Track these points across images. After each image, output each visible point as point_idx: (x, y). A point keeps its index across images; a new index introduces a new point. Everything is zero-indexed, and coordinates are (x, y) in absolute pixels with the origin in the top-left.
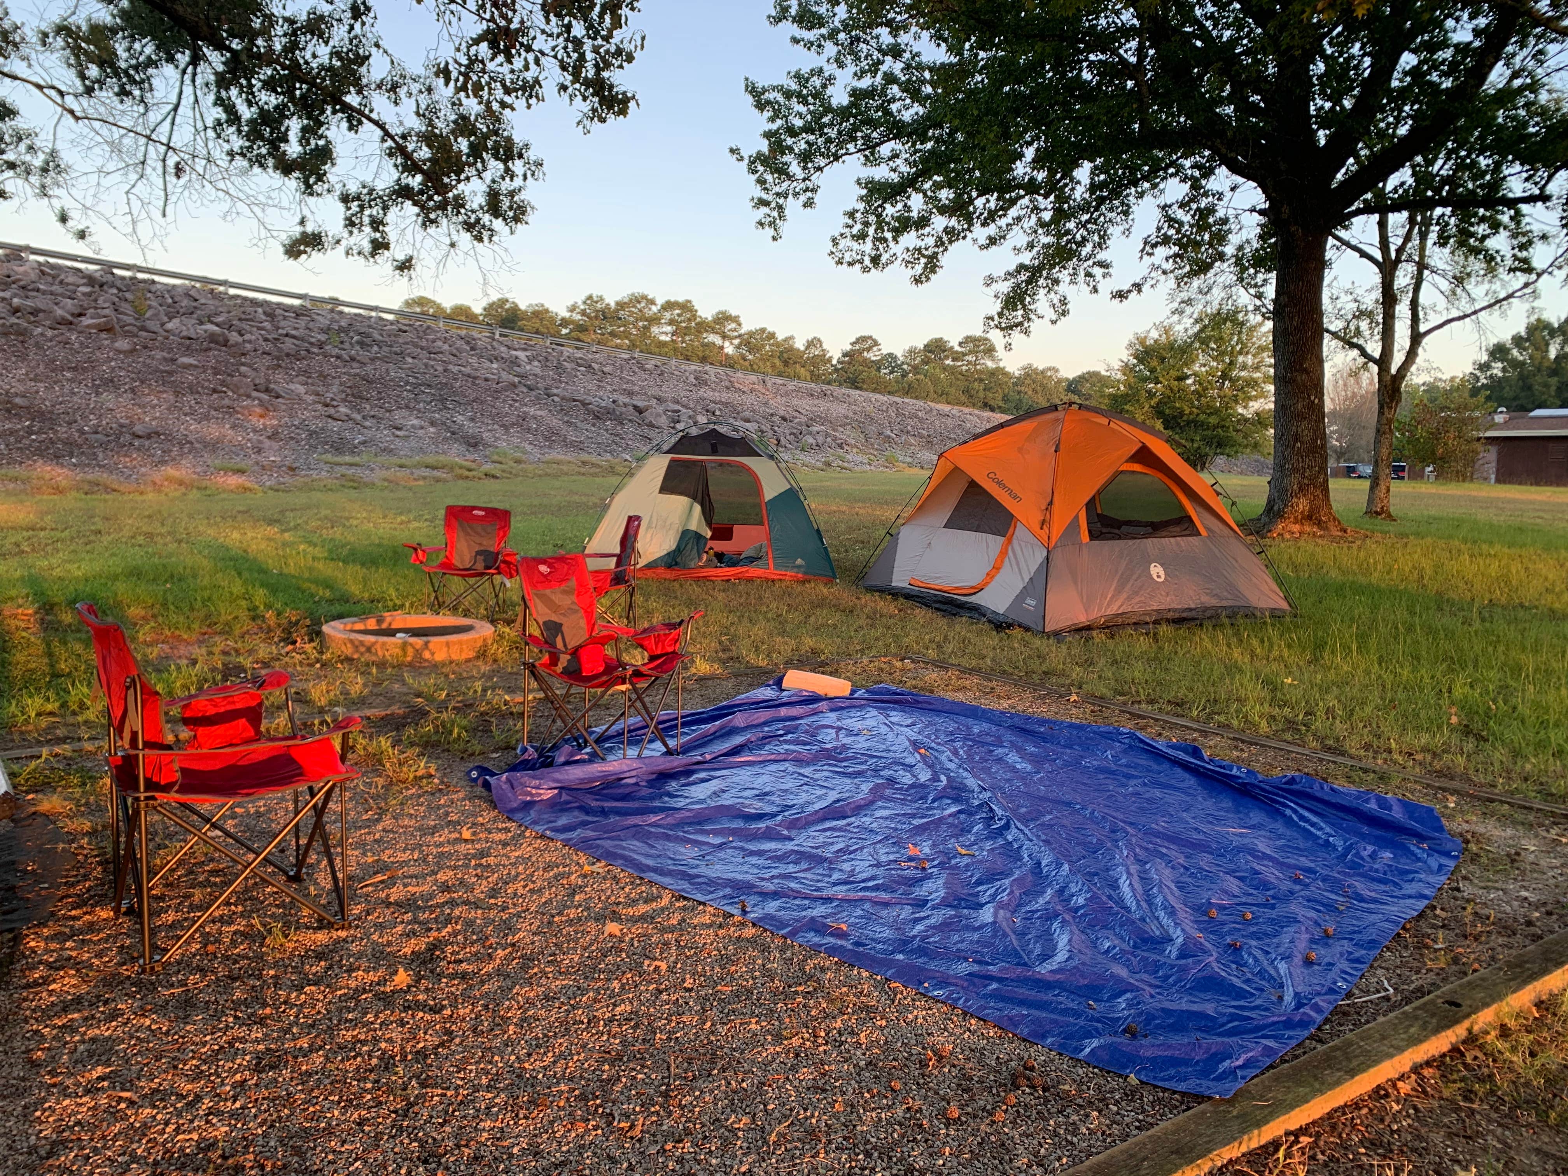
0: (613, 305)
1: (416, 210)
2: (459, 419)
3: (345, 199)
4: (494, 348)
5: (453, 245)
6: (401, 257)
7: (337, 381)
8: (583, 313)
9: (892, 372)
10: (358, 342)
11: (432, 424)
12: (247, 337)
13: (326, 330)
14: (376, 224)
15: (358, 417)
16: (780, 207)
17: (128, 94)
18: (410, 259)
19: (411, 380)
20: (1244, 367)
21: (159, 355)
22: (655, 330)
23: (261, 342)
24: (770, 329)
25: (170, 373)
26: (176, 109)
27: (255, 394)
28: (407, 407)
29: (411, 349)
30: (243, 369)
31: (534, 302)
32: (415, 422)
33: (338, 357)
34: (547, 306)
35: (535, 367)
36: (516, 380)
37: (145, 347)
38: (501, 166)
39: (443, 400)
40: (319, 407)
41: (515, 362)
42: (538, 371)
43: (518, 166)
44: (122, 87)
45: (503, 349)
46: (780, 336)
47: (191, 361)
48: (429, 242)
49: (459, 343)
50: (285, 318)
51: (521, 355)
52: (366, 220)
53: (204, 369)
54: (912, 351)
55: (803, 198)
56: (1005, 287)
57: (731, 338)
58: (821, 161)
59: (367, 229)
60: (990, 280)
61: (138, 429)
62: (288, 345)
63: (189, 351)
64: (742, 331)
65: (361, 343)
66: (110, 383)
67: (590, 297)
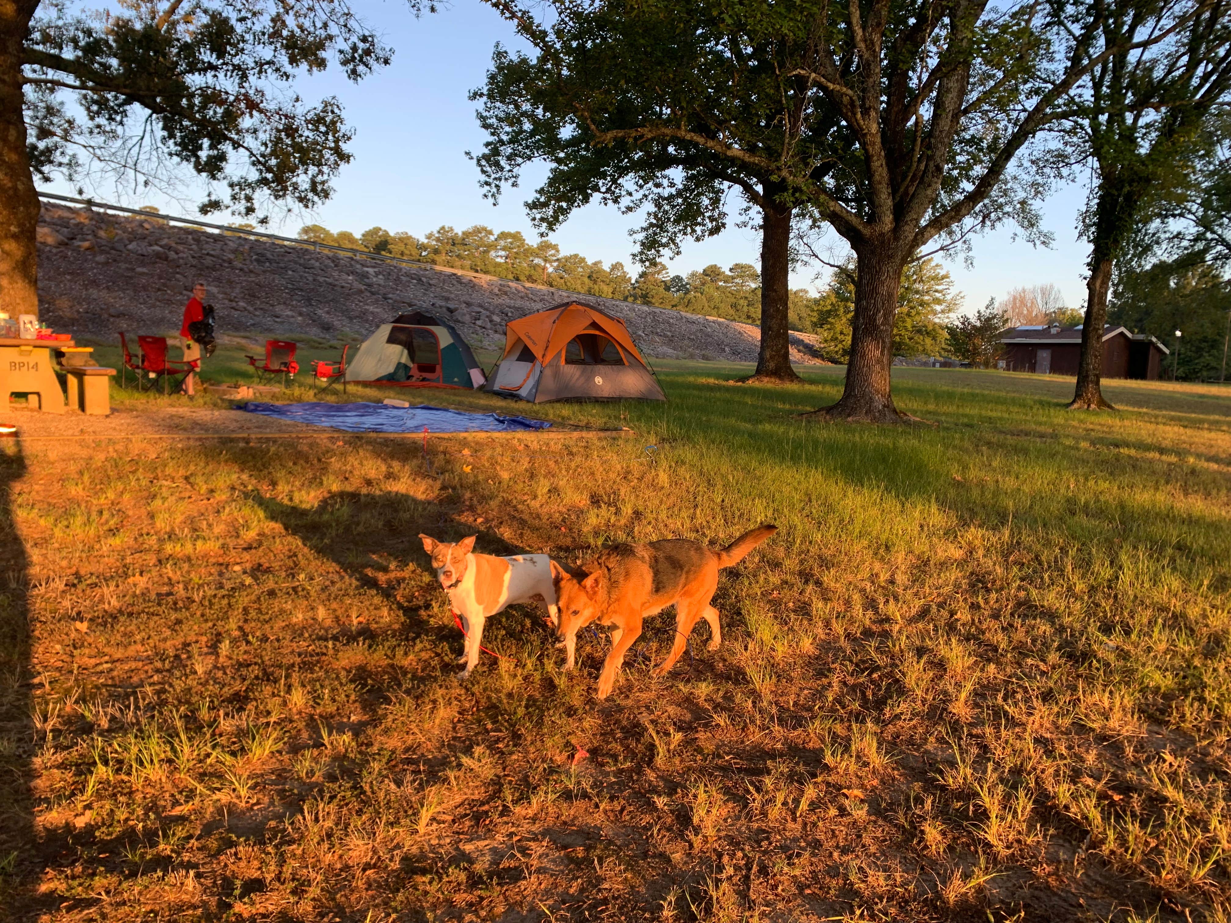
0: (460, 234)
1: (269, 192)
2: (319, 312)
3: (232, 185)
4: (351, 266)
5: (289, 210)
6: (262, 216)
7: (239, 286)
8: (438, 240)
9: (678, 291)
10: (256, 260)
11: (301, 314)
12: (181, 255)
13: (235, 251)
14: (249, 199)
15: (251, 309)
16: (497, 186)
17: (114, 120)
18: (266, 218)
19: (290, 286)
20: (917, 292)
21: (123, 266)
22: (493, 254)
23: (190, 259)
24: (581, 255)
25: (131, 278)
26: (142, 138)
27: (185, 292)
28: (285, 303)
29: (292, 265)
30: (178, 276)
31: (400, 231)
32: (289, 313)
33: (241, 270)
34: (410, 234)
35: (381, 279)
36: (363, 287)
37: (115, 261)
38: (316, 168)
39: (309, 300)
40: (226, 302)
41: (365, 276)
42: (382, 282)
43: (325, 169)
44: (110, 115)
45: (358, 266)
46: (590, 262)
47: (144, 270)
48: (277, 209)
49: (328, 262)
50: (207, 243)
51: (371, 270)
52: (242, 196)
53: (152, 276)
54: (693, 275)
55: (510, 182)
56: (641, 236)
57: (551, 262)
58: (519, 160)
59: (243, 202)
60: (632, 232)
61: (112, 311)
62: (208, 261)
63: (142, 264)
64: (560, 256)
65: (257, 260)
66: (94, 283)
67: (443, 228)
